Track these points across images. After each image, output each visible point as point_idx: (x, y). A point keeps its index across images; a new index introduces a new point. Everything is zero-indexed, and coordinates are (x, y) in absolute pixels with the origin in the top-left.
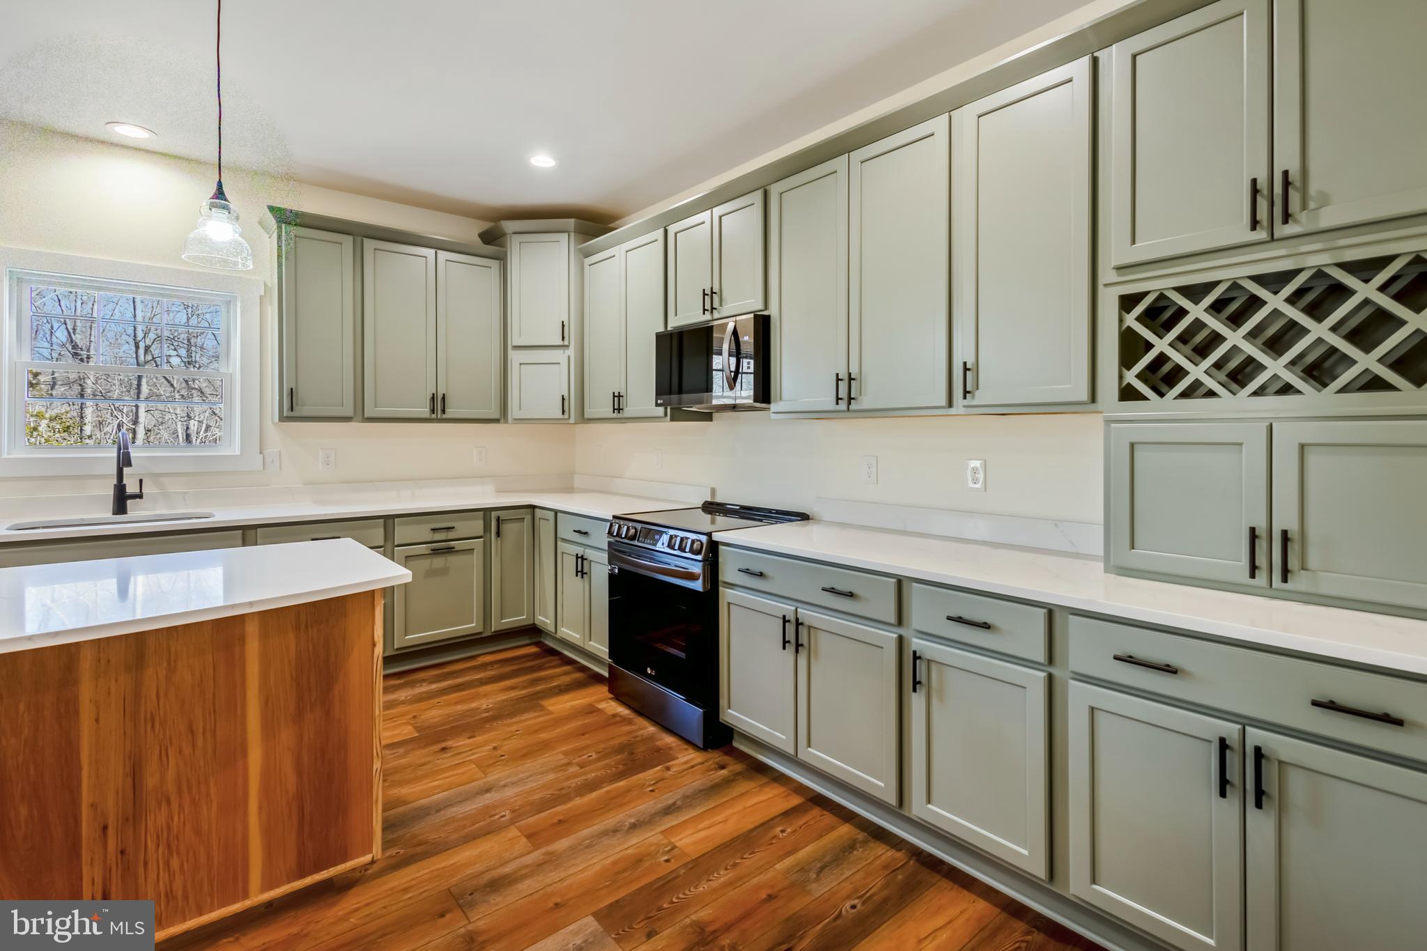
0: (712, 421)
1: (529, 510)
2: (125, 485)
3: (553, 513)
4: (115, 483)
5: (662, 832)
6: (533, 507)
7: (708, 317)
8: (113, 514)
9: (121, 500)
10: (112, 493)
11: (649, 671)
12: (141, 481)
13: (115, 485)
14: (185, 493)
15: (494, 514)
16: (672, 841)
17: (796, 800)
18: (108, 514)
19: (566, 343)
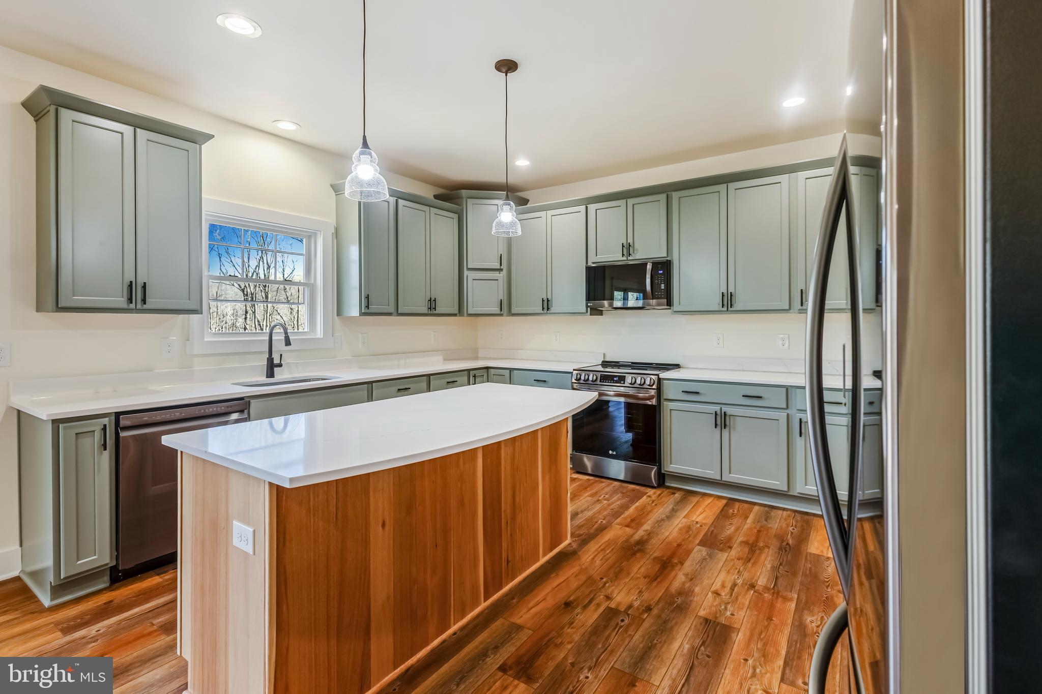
0: (602, 315)
1: (486, 370)
2: (273, 358)
3: (508, 371)
4: (268, 356)
5: (684, 517)
6: (487, 368)
7: (625, 258)
8: (267, 377)
9: (271, 368)
10: (266, 363)
11: (611, 452)
12: (281, 355)
13: (268, 358)
14: (297, 363)
15: (472, 373)
16: (693, 519)
17: (724, 502)
18: (263, 379)
19: (502, 267)
